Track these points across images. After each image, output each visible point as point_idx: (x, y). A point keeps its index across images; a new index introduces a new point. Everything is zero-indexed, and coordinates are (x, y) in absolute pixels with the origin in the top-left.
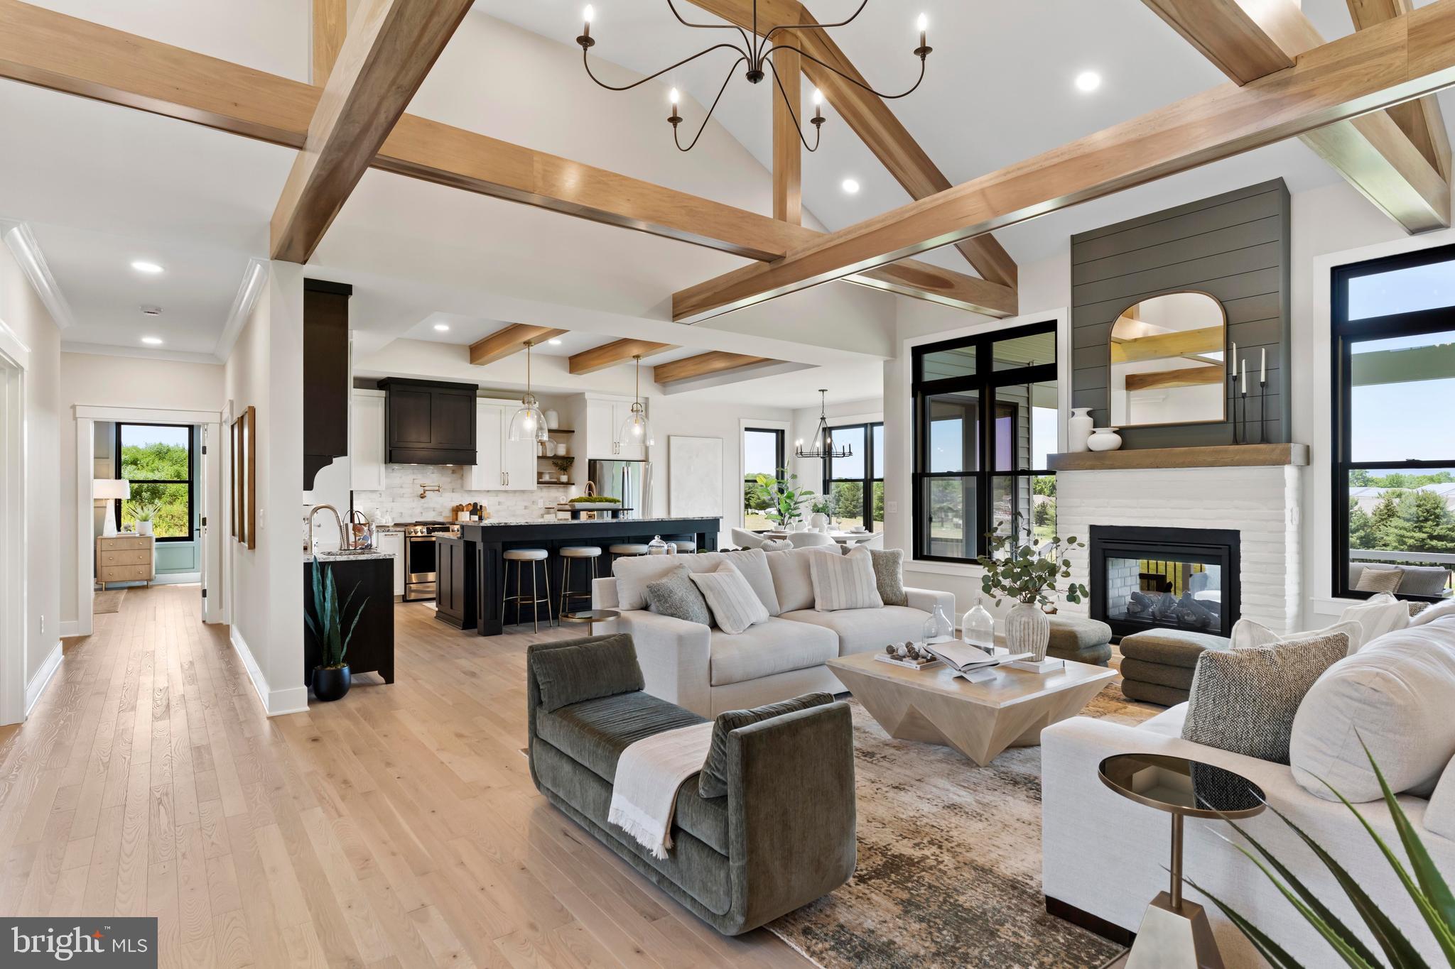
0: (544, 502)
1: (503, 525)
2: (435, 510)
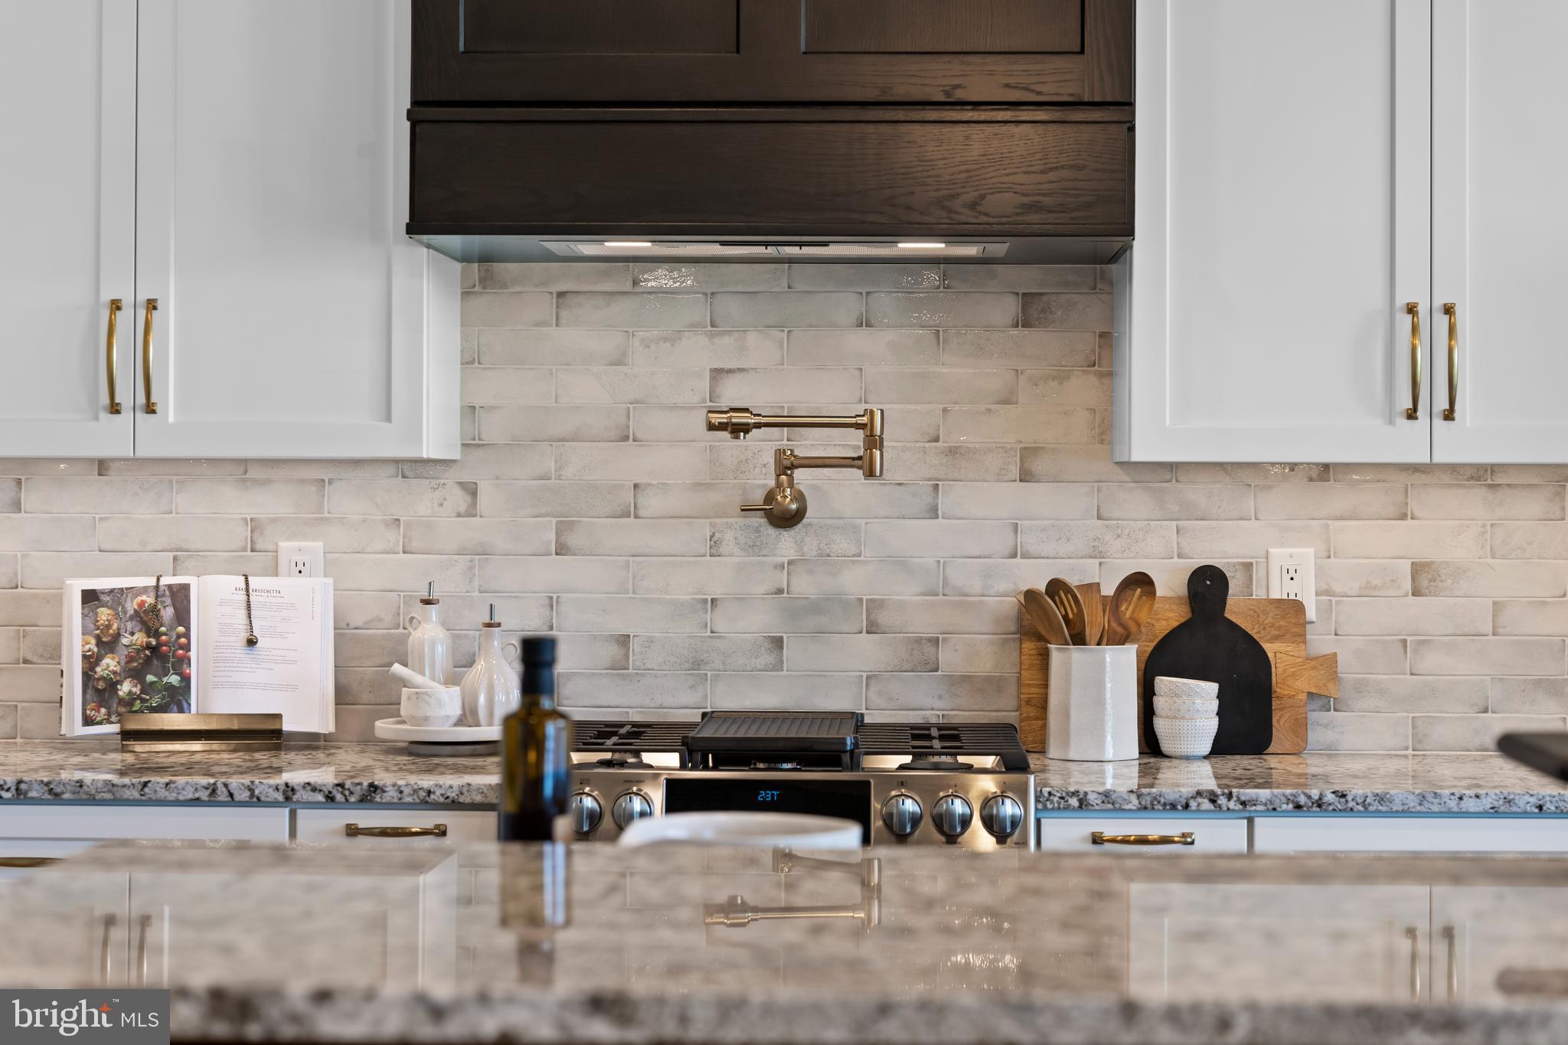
2: (883, 618)
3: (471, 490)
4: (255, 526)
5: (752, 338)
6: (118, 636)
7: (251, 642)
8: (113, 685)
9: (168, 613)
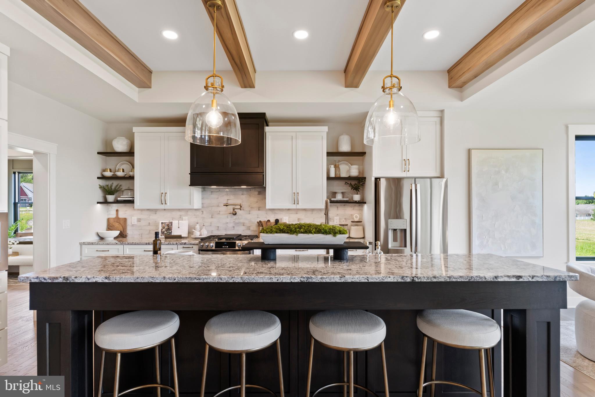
0: (340, 219)
1: (60, 280)
2: (245, 224)
3: (203, 212)
4: (181, 215)
5: (231, 196)
6: (165, 227)
7: (179, 228)
8: (164, 232)
9: (170, 225)
